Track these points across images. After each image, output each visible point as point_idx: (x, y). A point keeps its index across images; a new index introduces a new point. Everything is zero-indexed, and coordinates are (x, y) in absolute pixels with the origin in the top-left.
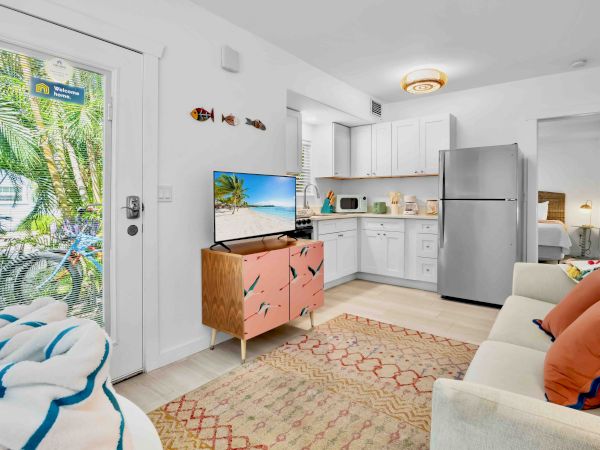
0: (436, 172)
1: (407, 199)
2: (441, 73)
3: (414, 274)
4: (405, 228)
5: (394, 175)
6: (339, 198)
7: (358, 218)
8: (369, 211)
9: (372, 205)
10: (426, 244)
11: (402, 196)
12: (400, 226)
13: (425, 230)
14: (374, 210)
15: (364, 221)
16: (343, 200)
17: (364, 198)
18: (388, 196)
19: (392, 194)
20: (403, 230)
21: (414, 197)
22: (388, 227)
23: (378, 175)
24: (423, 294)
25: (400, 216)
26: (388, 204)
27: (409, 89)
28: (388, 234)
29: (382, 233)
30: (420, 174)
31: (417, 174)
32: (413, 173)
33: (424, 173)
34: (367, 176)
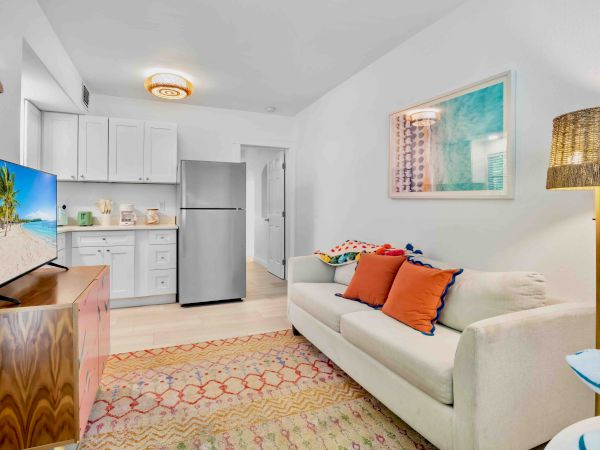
1: (124, 208)
2: (188, 83)
4: (136, 241)
5: (111, 179)
7: (68, 233)
10: (160, 256)
11: (117, 205)
12: (130, 239)
13: (159, 240)
14: (80, 222)
15: (76, 236)
17: (63, 207)
18: (98, 205)
20: (133, 243)
22: (112, 241)
23: (88, 178)
24: (161, 308)
25: (116, 228)
26: (96, 214)
27: (155, 91)
28: (113, 250)
29: (104, 250)
30: (145, 181)
31: (142, 181)
32: (137, 180)
33: (149, 181)
34: (72, 179)
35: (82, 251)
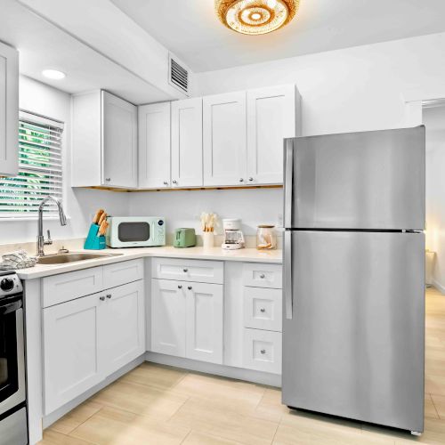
0: (280, 181)
1: (227, 224)
3: (240, 359)
4: (225, 277)
5: (207, 184)
6: (116, 222)
7: (147, 259)
8: (168, 243)
9: (174, 232)
10: (260, 306)
11: (220, 219)
12: (216, 274)
13: (259, 281)
14: (176, 242)
15: (156, 265)
16: (122, 226)
17: (161, 223)
18: (198, 219)
19: (205, 216)
20: (221, 281)
21: (239, 221)
22: (195, 274)
23: (182, 184)
25: (216, 256)
26: (199, 231)
28: (196, 288)
29: (185, 286)
30: (249, 183)
31: (243, 184)
32: (238, 183)
33: (253, 183)
34: (165, 186)
35: (163, 285)
